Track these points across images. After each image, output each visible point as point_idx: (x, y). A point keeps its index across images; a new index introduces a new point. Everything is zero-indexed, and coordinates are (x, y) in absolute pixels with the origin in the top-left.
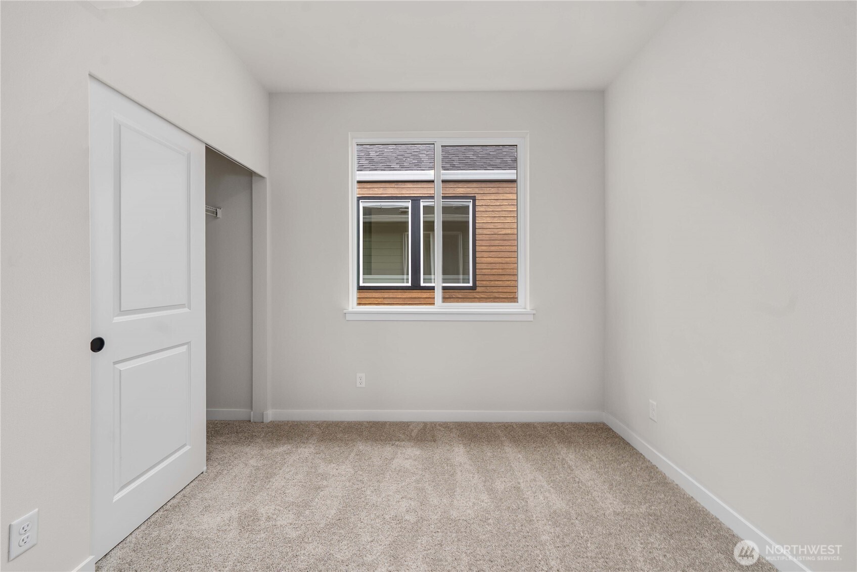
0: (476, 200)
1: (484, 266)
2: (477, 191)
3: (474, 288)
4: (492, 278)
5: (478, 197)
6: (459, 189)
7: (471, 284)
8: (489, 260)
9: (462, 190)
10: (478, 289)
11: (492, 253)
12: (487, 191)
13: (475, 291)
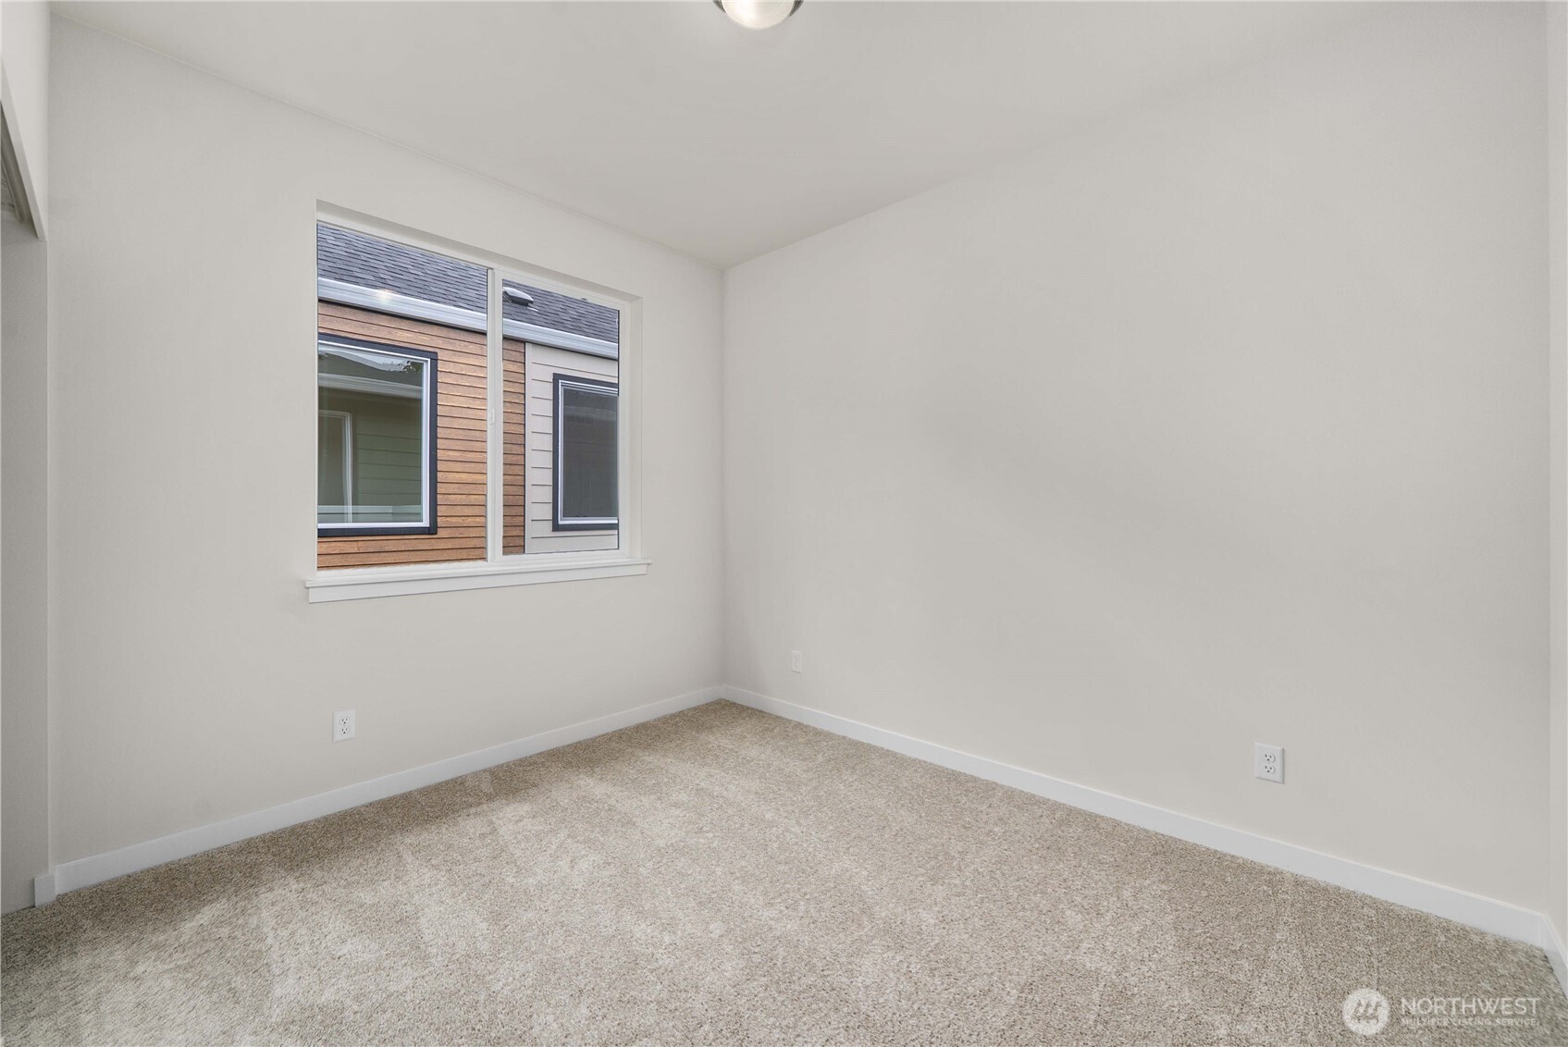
0: (437, 360)
1: (451, 488)
2: (439, 343)
3: (432, 530)
4: (468, 511)
5: (441, 355)
6: (400, 333)
7: (425, 523)
8: (464, 477)
9: (409, 335)
10: (441, 533)
11: (468, 465)
12: (459, 346)
13: (434, 536)
